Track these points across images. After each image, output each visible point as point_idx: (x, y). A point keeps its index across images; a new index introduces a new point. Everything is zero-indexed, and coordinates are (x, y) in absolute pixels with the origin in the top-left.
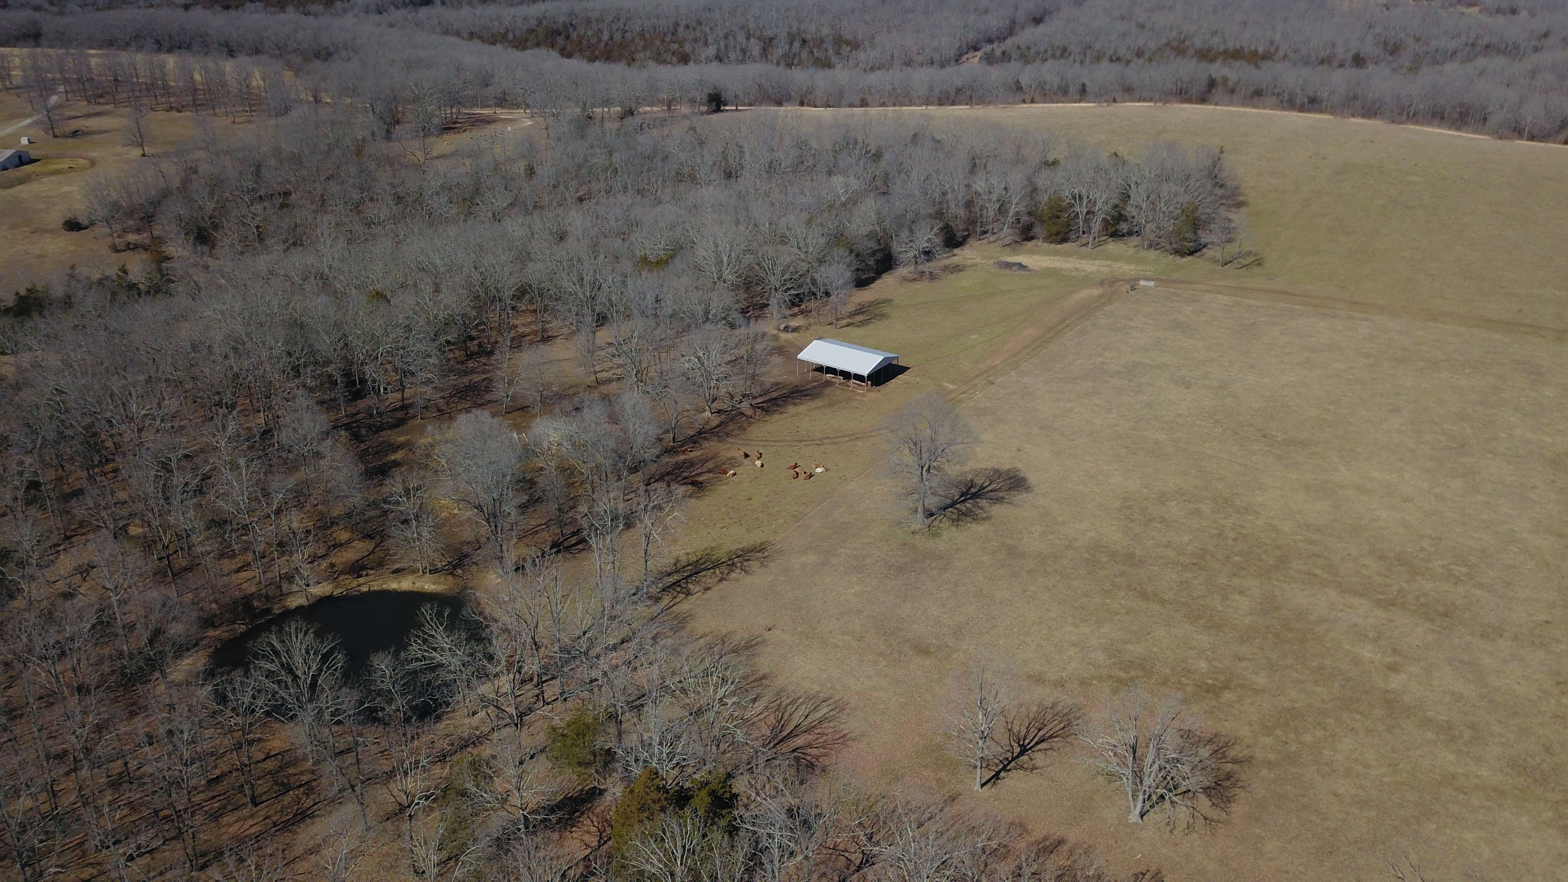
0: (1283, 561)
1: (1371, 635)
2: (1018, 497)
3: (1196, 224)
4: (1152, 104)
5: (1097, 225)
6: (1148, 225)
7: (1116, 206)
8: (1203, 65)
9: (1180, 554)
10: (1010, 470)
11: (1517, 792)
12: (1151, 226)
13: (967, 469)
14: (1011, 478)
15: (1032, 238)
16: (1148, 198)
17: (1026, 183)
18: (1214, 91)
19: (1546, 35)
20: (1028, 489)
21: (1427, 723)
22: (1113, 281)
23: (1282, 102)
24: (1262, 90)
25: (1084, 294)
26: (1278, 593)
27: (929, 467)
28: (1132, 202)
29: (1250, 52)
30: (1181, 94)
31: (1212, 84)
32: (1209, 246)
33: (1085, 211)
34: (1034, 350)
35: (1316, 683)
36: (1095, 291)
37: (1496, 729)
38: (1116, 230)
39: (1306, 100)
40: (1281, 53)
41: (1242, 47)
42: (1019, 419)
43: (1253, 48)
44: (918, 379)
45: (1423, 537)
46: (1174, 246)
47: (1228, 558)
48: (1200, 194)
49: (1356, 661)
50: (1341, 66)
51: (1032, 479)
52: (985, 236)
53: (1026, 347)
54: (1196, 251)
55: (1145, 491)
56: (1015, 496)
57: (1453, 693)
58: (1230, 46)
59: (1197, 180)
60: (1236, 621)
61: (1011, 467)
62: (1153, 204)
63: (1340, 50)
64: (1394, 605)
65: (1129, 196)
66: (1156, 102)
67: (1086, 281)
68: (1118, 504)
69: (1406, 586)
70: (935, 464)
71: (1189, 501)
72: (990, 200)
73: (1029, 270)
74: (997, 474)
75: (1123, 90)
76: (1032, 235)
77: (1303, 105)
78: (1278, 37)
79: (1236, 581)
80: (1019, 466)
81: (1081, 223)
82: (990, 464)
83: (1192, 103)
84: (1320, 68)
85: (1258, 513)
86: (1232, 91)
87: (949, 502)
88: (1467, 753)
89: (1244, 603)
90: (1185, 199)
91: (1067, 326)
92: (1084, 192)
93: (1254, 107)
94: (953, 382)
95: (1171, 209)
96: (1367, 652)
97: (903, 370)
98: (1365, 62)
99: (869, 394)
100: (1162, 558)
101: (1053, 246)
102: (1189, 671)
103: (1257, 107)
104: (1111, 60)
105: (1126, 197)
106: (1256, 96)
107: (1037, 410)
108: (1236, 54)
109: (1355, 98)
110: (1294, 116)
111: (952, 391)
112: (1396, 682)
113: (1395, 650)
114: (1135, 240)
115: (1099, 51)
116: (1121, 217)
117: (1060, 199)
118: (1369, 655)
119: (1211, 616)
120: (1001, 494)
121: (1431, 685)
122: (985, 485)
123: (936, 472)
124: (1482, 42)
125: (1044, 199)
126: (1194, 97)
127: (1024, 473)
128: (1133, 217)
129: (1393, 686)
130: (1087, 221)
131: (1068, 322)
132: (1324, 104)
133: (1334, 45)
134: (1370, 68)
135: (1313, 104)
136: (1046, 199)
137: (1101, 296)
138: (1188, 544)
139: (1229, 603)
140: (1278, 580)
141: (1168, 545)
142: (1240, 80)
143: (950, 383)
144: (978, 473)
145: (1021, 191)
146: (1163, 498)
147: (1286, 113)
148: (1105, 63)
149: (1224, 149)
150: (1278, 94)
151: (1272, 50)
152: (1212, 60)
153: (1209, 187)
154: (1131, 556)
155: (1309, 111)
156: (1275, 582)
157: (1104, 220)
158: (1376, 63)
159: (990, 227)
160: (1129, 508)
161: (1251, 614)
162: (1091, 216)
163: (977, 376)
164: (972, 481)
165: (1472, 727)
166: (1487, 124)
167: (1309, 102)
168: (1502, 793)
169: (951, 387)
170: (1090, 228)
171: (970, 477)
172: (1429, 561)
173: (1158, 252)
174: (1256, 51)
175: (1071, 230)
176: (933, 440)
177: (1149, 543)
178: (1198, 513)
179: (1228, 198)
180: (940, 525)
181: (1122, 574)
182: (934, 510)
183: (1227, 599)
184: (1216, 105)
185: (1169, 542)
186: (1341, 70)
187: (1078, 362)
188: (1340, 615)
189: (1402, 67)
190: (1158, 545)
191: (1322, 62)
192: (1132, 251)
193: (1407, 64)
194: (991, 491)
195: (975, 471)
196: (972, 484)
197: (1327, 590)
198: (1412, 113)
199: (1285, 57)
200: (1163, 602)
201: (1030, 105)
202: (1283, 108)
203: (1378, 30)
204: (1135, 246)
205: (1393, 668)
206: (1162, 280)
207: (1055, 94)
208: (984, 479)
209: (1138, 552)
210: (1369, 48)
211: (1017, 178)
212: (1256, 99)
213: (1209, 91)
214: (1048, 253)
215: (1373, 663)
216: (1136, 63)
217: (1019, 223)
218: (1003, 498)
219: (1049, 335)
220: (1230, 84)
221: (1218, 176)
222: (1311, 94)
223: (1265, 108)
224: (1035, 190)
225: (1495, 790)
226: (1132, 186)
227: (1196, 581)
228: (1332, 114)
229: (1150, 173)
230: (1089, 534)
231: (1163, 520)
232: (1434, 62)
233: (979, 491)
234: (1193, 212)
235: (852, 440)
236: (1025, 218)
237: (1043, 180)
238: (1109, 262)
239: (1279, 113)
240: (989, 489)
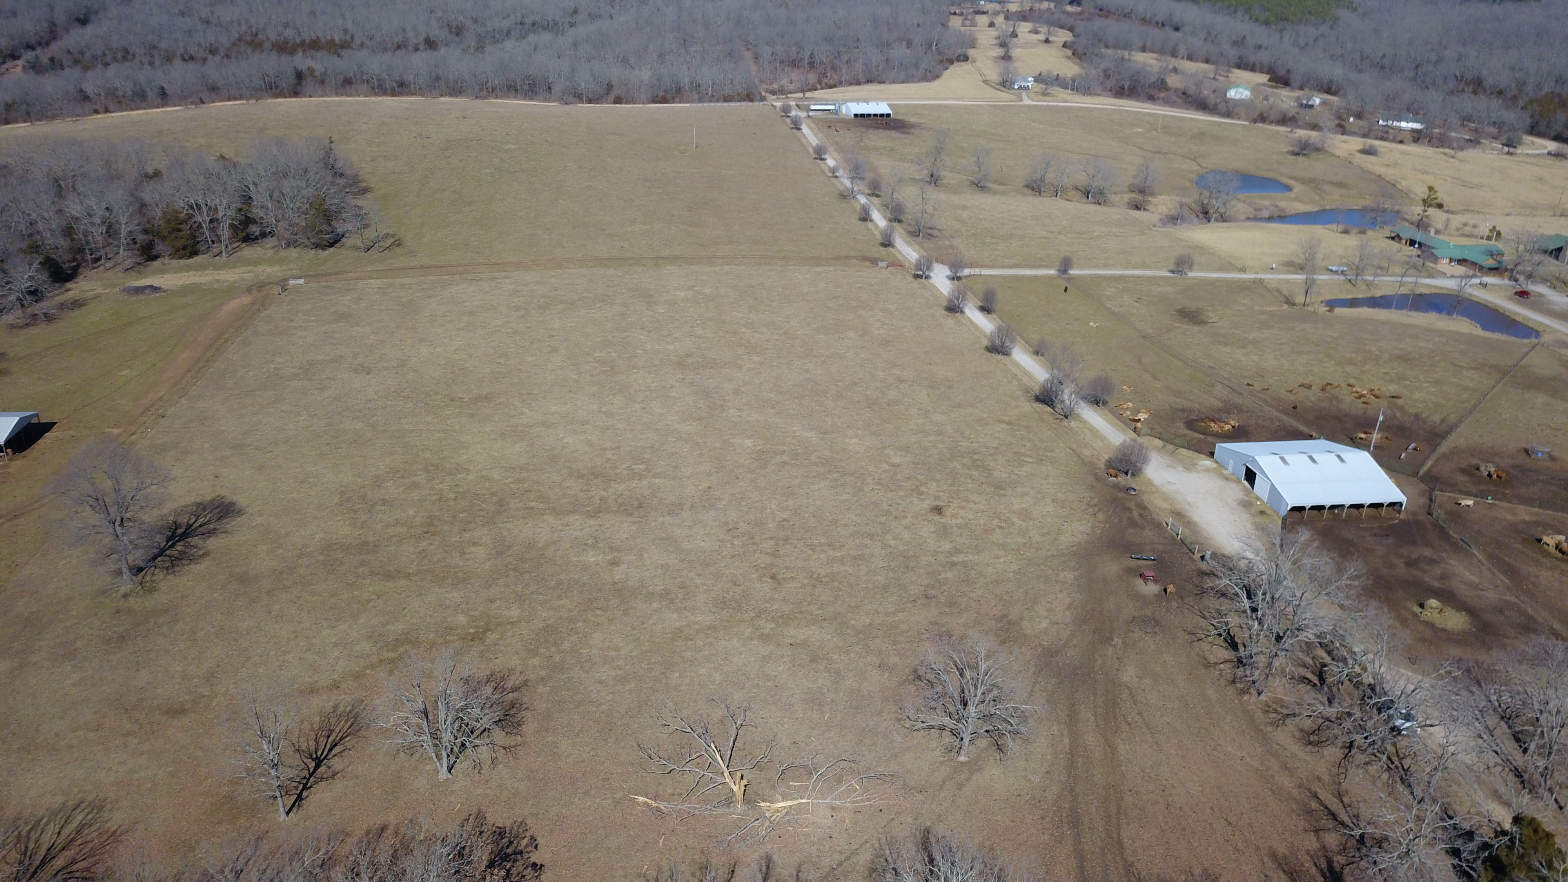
0: (501, 504)
1: (590, 542)
2: (233, 523)
3: (328, 216)
4: (245, 102)
5: (225, 233)
6: (280, 224)
7: (240, 210)
8: (285, 59)
9: (411, 528)
10: (214, 500)
11: (725, 623)
12: (283, 225)
13: (165, 511)
14: (217, 507)
15: (155, 258)
16: (271, 197)
17: (130, 199)
18: (304, 83)
19: (575, 12)
20: (240, 512)
21: (651, 596)
22: (261, 286)
23: (373, 88)
24: (351, 78)
25: (234, 305)
26: (505, 534)
27: (122, 519)
28: (255, 203)
29: (327, 42)
30: (271, 89)
31: (300, 76)
32: (347, 235)
33: (208, 219)
34: (198, 372)
35: (559, 598)
36: (246, 300)
37: (698, 581)
38: (248, 234)
39: (395, 85)
40: (357, 41)
41: (318, 37)
42: (206, 445)
43: (329, 38)
44: (72, 433)
45: (606, 449)
46: (312, 241)
47: (454, 517)
48: (323, 186)
49: (585, 568)
50: (416, 49)
51: (241, 501)
52: (98, 263)
53: (189, 371)
54: (336, 242)
55: (359, 480)
56: (227, 524)
57: (662, 566)
58: (306, 36)
59: (317, 173)
60: (479, 570)
61: (214, 495)
62: (279, 202)
63: (411, 34)
64: (600, 512)
65: (250, 198)
66: (247, 99)
67: (231, 291)
68: (336, 500)
69: (604, 493)
70: (128, 515)
71: (403, 477)
72: (93, 224)
73: (165, 291)
74: (201, 507)
75: (208, 89)
76: (155, 253)
77: (393, 89)
78: (349, 25)
79: (467, 535)
80: (223, 492)
81: (207, 233)
82: (190, 500)
83: (285, 97)
84: (398, 53)
85: (468, 470)
86: (322, 82)
87: (156, 551)
88: (685, 608)
89: (479, 552)
90: (308, 192)
91: (226, 340)
92: (201, 201)
93: (348, 96)
94: (116, 426)
95: (298, 205)
96: (591, 558)
97: (48, 427)
98: (437, 45)
99: (13, 463)
100: (394, 536)
101: (182, 262)
102: (451, 628)
103: (351, 95)
104: (184, 59)
105: (248, 199)
106: (347, 84)
107: (223, 431)
108: (314, 45)
109: (438, 78)
110: (388, 100)
111: (119, 435)
112: (619, 573)
113: (611, 548)
114: (270, 242)
115: (166, 51)
116: (248, 221)
117: (176, 211)
118: (593, 559)
119: (455, 573)
120: (212, 526)
121: (645, 566)
122: (191, 522)
123: (131, 524)
124: (529, 21)
125: (157, 213)
126: (286, 91)
127: (231, 497)
128: (262, 218)
129: (618, 577)
130: (212, 230)
131: (226, 336)
132: (412, 86)
133: (404, 30)
134: (443, 50)
135: (401, 88)
136: (160, 213)
137: (253, 303)
138: (414, 517)
139: (467, 556)
140: (503, 523)
141: (397, 523)
142: (326, 70)
143: (113, 427)
144: (179, 512)
145: (127, 208)
146: (378, 482)
147: (380, 98)
148: (178, 63)
149: (333, 139)
150: (368, 81)
151: (348, 38)
152: (292, 52)
153: (329, 178)
154: (365, 544)
155: (401, 94)
156: (501, 525)
157: (231, 225)
158: (446, 45)
159: (102, 253)
160: (349, 500)
161: (489, 559)
162: (215, 224)
163: (142, 414)
164: (175, 522)
165: (682, 586)
166: (553, 91)
167: (398, 87)
168: (714, 628)
169: (116, 431)
170: (219, 237)
171: (171, 519)
172: (616, 468)
173: (298, 249)
174: (333, 40)
175: (198, 242)
176: (117, 491)
177: (378, 527)
178: (415, 485)
179: (351, 186)
180: (154, 578)
181: (362, 563)
182: (142, 565)
183: (464, 553)
184: (310, 97)
185: (397, 520)
186: (419, 54)
187: (251, 374)
188: (562, 534)
189: (469, 47)
190: (387, 526)
191: (399, 47)
192: (270, 253)
193: (473, 44)
194: (200, 526)
195: (175, 511)
196: (176, 525)
197: (545, 517)
198: (490, 89)
199: (362, 44)
200: (408, 576)
201: (105, 115)
202: (376, 94)
203: (439, 14)
204: (273, 248)
205: (614, 563)
206: (311, 276)
207: (131, 100)
208: (187, 516)
209: (371, 539)
210: (436, 32)
211: (117, 196)
212: (348, 87)
213: (299, 84)
214: (179, 270)
215: (598, 565)
216: (212, 60)
217: (135, 243)
218: (215, 529)
219: (209, 354)
220: (318, 74)
221: (335, 166)
222: (398, 78)
223: (359, 96)
224: (143, 205)
225: (710, 628)
226: (251, 187)
227: (432, 547)
228: (423, 96)
229: (266, 172)
230: (317, 536)
231: (385, 502)
232: (495, 41)
233: (187, 529)
234: (321, 205)
235: (10, 520)
236: (141, 238)
237: (148, 194)
238: (250, 268)
239: (373, 98)
240: (197, 525)
